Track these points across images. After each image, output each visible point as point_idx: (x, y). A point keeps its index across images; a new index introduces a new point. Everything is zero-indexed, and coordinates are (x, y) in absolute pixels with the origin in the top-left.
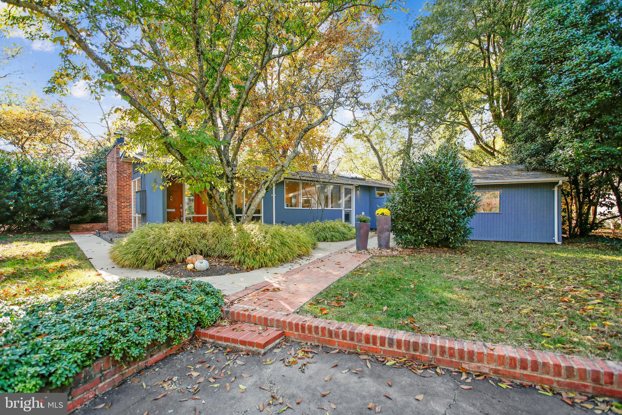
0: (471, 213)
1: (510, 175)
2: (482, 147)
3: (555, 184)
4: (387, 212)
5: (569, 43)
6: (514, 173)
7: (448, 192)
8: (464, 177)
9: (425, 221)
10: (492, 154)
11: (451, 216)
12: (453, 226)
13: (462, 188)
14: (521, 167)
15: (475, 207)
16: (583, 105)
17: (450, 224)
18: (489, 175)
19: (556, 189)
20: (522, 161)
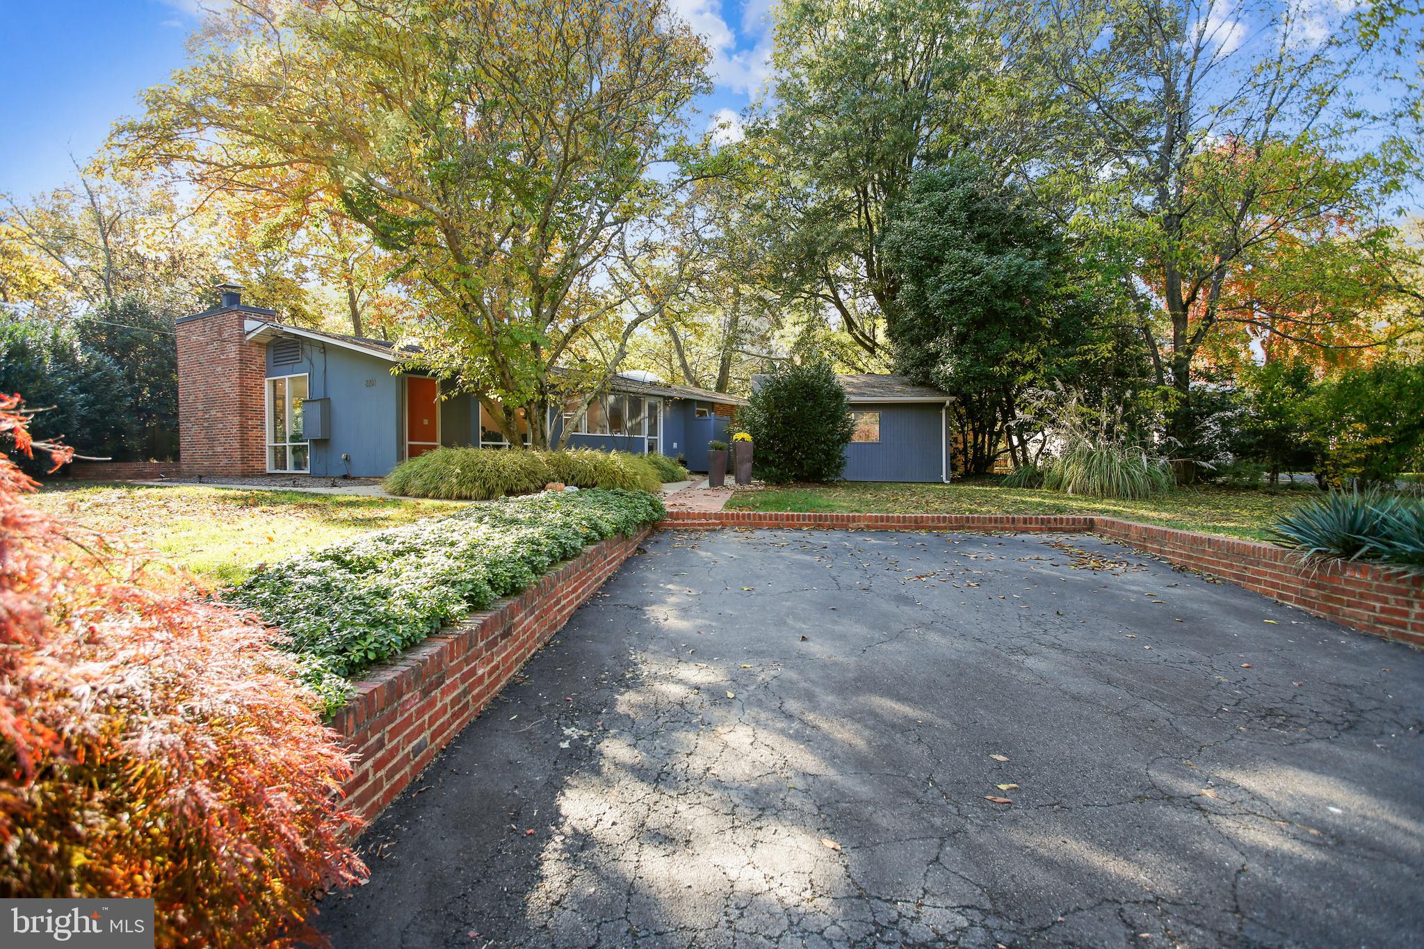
0: (846, 438)
1: (892, 392)
2: (856, 338)
3: (942, 404)
4: (748, 437)
5: (946, 244)
6: (898, 388)
7: (822, 414)
8: (838, 395)
9: (795, 448)
10: (872, 351)
11: (824, 442)
12: (827, 453)
13: (837, 408)
14: (906, 379)
15: (850, 433)
16: (960, 317)
17: (823, 451)
18: (867, 390)
19: (944, 412)
20: (906, 373)
